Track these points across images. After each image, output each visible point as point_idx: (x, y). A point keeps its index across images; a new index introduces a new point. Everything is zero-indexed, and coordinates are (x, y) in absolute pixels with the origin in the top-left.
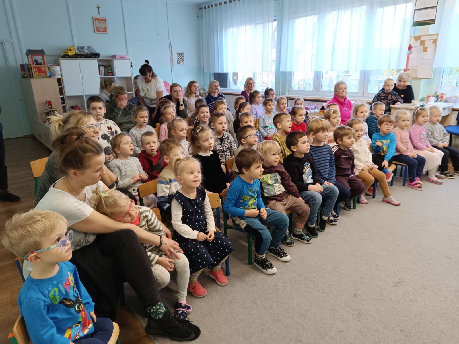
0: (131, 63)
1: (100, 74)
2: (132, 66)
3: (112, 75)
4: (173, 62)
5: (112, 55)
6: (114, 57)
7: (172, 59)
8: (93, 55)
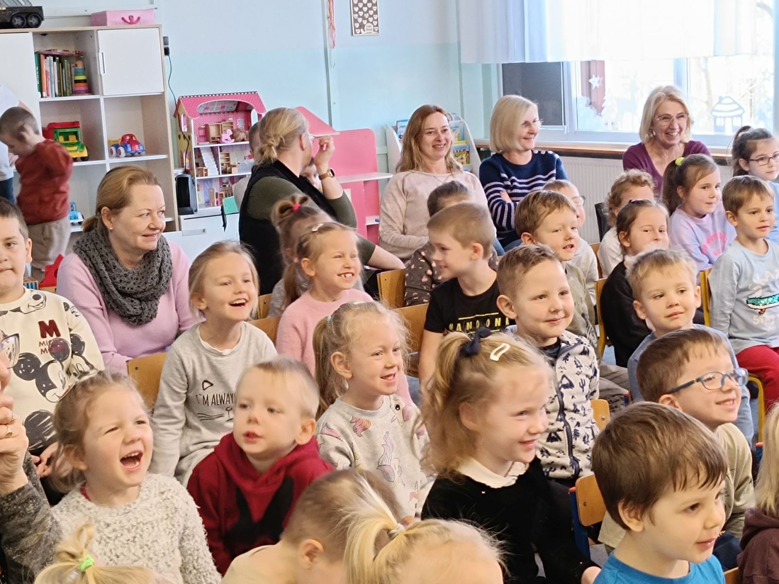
0: (165, 41)
1: (41, 90)
2: (167, 52)
3: (90, 91)
4: (332, 26)
5: (90, 13)
6: (99, 19)
7: (330, 17)
8: (18, 16)
